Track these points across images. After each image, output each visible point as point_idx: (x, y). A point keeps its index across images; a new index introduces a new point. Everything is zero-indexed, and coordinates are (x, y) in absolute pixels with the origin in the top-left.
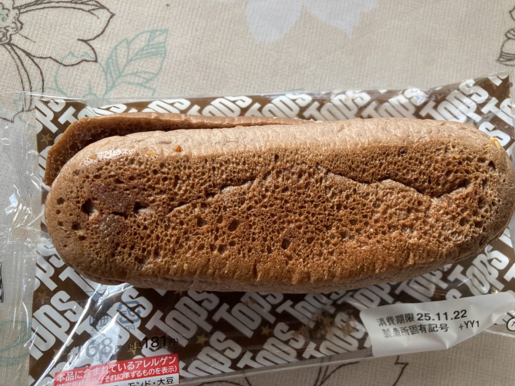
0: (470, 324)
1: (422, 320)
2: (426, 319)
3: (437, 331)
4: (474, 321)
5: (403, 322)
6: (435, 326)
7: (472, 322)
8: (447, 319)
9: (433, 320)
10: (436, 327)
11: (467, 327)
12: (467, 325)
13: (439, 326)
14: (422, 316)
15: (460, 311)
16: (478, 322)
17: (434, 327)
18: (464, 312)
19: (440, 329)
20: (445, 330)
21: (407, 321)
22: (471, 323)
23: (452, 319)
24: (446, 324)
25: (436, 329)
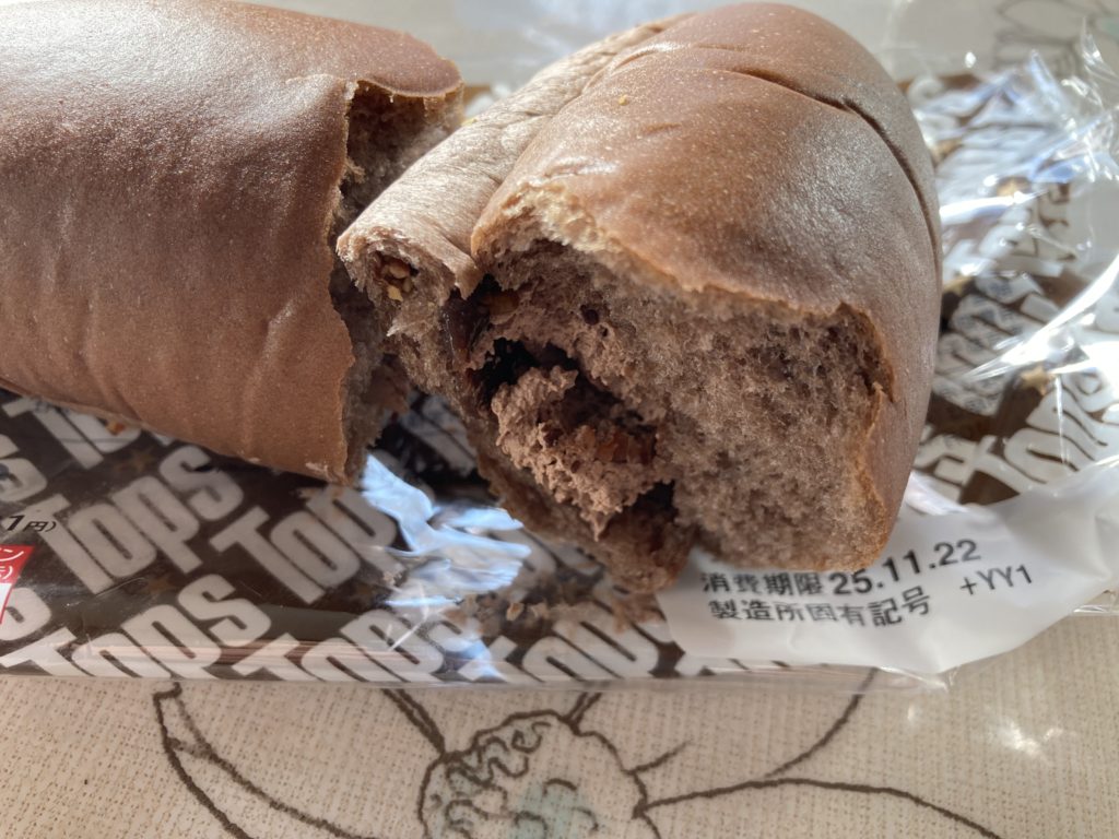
0: (998, 580)
1: (848, 593)
2: (860, 591)
3: (900, 620)
4: (1009, 570)
5: (787, 592)
6: (889, 606)
7: (1005, 571)
8: (917, 570)
9: (881, 585)
10: (895, 609)
11: (992, 587)
12: (989, 580)
13: (900, 601)
14: (845, 581)
15: (954, 543)
16: (1022, 569)
17: (887, 612)
18: (967, 547)
19: (904, 612)
20: (922, 609)
21: (801, 592)
22: (1001, 573)
23: (933, 566)
24: (919, 589)
25: (894, 616)
